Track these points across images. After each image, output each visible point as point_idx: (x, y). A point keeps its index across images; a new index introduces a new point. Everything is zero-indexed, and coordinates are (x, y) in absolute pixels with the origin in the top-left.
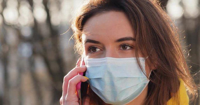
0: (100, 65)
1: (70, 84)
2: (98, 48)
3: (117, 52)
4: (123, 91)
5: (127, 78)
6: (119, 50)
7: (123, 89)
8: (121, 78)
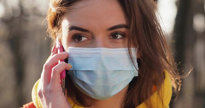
0: (91, 56)
1: (54, 71)
2: (85, 37)
3: (108, 41)
4: (115, 85)
5: (120, 70)
6: (109, 39)
7: (116, 84)
8: (115, 71)
